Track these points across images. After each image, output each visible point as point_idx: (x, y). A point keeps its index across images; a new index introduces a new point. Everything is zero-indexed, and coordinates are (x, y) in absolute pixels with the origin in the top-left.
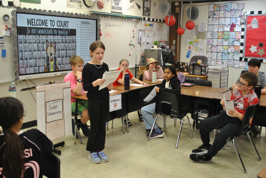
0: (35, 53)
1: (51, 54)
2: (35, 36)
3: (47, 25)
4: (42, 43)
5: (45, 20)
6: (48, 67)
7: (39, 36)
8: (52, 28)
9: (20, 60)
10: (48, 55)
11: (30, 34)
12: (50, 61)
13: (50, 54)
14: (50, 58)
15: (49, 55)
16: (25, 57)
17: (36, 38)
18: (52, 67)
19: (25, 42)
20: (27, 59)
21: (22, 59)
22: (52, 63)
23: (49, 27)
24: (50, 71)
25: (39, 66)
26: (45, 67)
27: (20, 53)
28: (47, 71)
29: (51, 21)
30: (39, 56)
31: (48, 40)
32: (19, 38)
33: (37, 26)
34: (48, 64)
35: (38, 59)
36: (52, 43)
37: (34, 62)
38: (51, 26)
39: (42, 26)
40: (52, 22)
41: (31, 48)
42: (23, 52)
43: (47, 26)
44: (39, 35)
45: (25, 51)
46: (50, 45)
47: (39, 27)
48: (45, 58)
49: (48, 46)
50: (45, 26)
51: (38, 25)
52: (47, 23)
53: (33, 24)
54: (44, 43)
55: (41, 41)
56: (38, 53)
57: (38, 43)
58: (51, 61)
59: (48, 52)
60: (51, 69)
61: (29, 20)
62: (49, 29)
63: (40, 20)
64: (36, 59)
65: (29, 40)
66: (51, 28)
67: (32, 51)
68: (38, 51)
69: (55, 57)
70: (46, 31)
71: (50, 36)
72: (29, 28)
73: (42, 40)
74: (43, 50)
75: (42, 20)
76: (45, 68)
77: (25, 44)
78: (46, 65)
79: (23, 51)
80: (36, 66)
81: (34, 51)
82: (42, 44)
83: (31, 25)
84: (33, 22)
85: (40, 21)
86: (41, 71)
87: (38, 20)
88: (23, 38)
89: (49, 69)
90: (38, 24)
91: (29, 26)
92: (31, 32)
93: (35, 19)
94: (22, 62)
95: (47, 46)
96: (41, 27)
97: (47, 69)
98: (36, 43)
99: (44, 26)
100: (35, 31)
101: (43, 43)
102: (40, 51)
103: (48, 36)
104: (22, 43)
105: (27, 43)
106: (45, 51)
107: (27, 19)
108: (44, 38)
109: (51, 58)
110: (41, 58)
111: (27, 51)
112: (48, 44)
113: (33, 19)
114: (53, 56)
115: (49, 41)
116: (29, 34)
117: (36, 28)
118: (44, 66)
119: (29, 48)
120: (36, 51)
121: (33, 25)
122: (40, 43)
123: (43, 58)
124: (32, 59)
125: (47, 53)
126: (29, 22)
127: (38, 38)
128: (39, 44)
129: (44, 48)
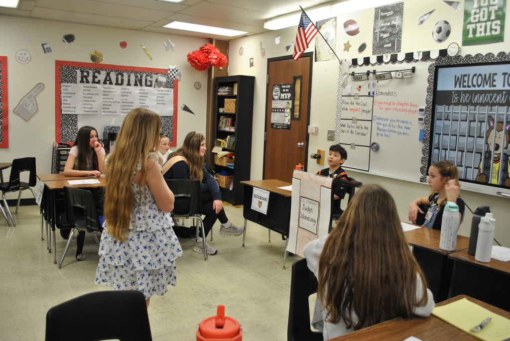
0: (462, 140)
1: (497, 147)
2: (466, 107)
3: (494, 83)
4: (479, 121)
5: (490, 74)
6: (486, 173)
7: (474, 107)
8: (505, 91)
9: (435, 148)
10: (488, 147)
11: (458, 104)
12: (491, 161)
13: (495, 146)
14: (492, 153)
15: (492, 148)
16: (443, 144)
17: (467, 112)
18: (495, 175)
19: (446, 118)
20: (446, 150)
21: (438, 148)
22: (496, 167)
23: (499, 87)
24: (489, 182)
25: (467, 167)
26: (480, 171)
27: (436, 137)
28: (483, 180)
29: (505, 74)
30: (470, 147)
31: (493, 116)
32: (438, 111)
33: (472, 88)
34: (487, 167)
35: (468, 152)
36: (502, 123)
37: (458, 157)
38: (504, 86)
39: (483, 87)
40: (507, 76)
41: (456, 130)
42: (441, 136)
43: (495, 86)
44: (475, 105)
45: (444, 134)
46: (497, 126)
47: (477, 88)
48: (481, 153)
49: (491, 128)
50: (490, 87)
51: (474, 86)
52: (495, 81)
53: (466, 84)
54: (484, 122)
55: (476, 116)
56: (468, 141)
57: (471, 121)
58: (496, 161)
59: (491, 140)
60: (493, 179)
61: (458, 77)
62: (499, 92)
63: (480, 75)
64: (463, 151)
65: (454, 115)
66: (503, 91)
67: (456, 136)
68: (469, 136)
69: (505, 154)
70: (491, 98)
71: (500, 107)
72: (456, 92)
73: (480, 116)
74: (479, 136)
75: (485, 75)
76: (480, 175)
77: (447, 122)
78: (481, 167)
79: (440, 134)
80: (462, 166)
81: (461, 136)
82: (479, 123)
83: (460, 87)
84: (465, 81)
85: (480, 77)
86: (470, 177)
87: (475, 75)
88: (443, 111)
89: (488, 178)
90: (475, 83)
91: (458, 88)
92: (459, 99)
93: (469, 75)
94: (438, 153)
95: (488, 128)
96: (481, 88)
97: (484, 177)
98: (466, 121)
99: (487, 88)
100: (468, 98)
101: (481, 122)
102: (474, 137)
103: (495, 108)
104: (442, 120)
105: (450, 120)
106: (483, 137)
107: (456, 76)
108: (485, 111)
109: (496, 156)
110: (472, 152)
111: (448, 135)
112: (492, 124)
113: (466, 75)
114: (501, 151)
115: (495, 117)
116: (455, 104)
117: (471, 92)
118: (478, 168)
119: (452, 130)
120: (465, 136)
121: (465, 87)
122: (474, 121)
123: (477, 153)
124: (455, 150)
125: (487, 143)
126: (458, 81)
127: (471, 112)
128: (472, 123)
129: (482, 132)
